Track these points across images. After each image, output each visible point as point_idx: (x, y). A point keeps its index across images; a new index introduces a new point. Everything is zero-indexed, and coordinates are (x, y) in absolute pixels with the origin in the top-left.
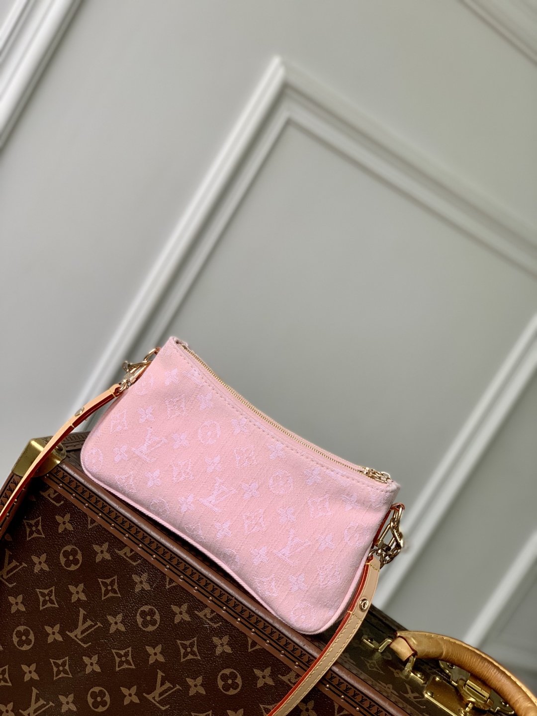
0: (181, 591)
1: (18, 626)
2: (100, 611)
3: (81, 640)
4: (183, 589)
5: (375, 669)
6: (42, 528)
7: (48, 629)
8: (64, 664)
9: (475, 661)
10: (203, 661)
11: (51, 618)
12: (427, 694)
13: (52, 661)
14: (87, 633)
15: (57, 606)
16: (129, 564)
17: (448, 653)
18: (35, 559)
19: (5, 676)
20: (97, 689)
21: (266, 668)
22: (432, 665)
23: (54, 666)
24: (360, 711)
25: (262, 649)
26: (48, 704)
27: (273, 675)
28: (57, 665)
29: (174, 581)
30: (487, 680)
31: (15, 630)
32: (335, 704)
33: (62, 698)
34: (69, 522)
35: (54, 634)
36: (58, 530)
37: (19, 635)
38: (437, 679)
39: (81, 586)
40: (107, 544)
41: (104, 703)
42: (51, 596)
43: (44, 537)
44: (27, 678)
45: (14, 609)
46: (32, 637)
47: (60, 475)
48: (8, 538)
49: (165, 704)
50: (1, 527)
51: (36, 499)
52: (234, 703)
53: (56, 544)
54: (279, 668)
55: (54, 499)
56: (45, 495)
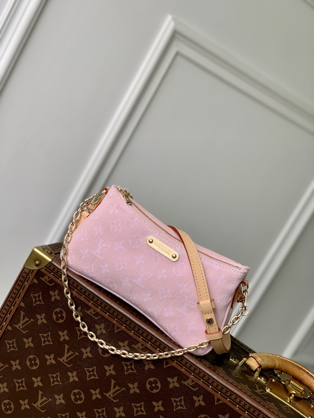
0: (124, 334)
1: (30, 355)
2: (77, 345)
3: (66, 363)
4: (125, 332)
5: (237, 376)
6: (42, 298)
7: (47, 357)
9: (295, 370)
10: (138, 374)
11: (49, 350)
12: (268, 389)
13: (50, 375)
14: (70, 358)
15: (52, 343)
16: (93, 319)
17: (279, 365)
18: (38, 317)
19: (23, 384)
20: (76, 391)
21: (174, 377)
22: (270, 372)
23: (51, 378)
24: (229, 401)
25: (172, 366)
26: (48, 399)
27: (179, 381)
28: (53, 378)
29: (120, 328)
31: (28, 358)
32: (215, 397)
33: (56, 397)
34: (57, 295)
35: (50, 360)
36: (51, 300)
37: (30, 360)
38: (273, 380)
39: (66, 332)
40: (80, 307)
41: (81, 399)
42: (48, 338)
43: (43, 304)
44: (36, 385)
45: (27, 346)
46: (38, 361)
47: (52, 268)
48: (22, 305)
49: (116, 399)
50: (18, 298)
51: (38, 282)
52: (156, 398)
53: (50, 308)
54: (182, 377)
55: (48, 282)
56: (43, 279)
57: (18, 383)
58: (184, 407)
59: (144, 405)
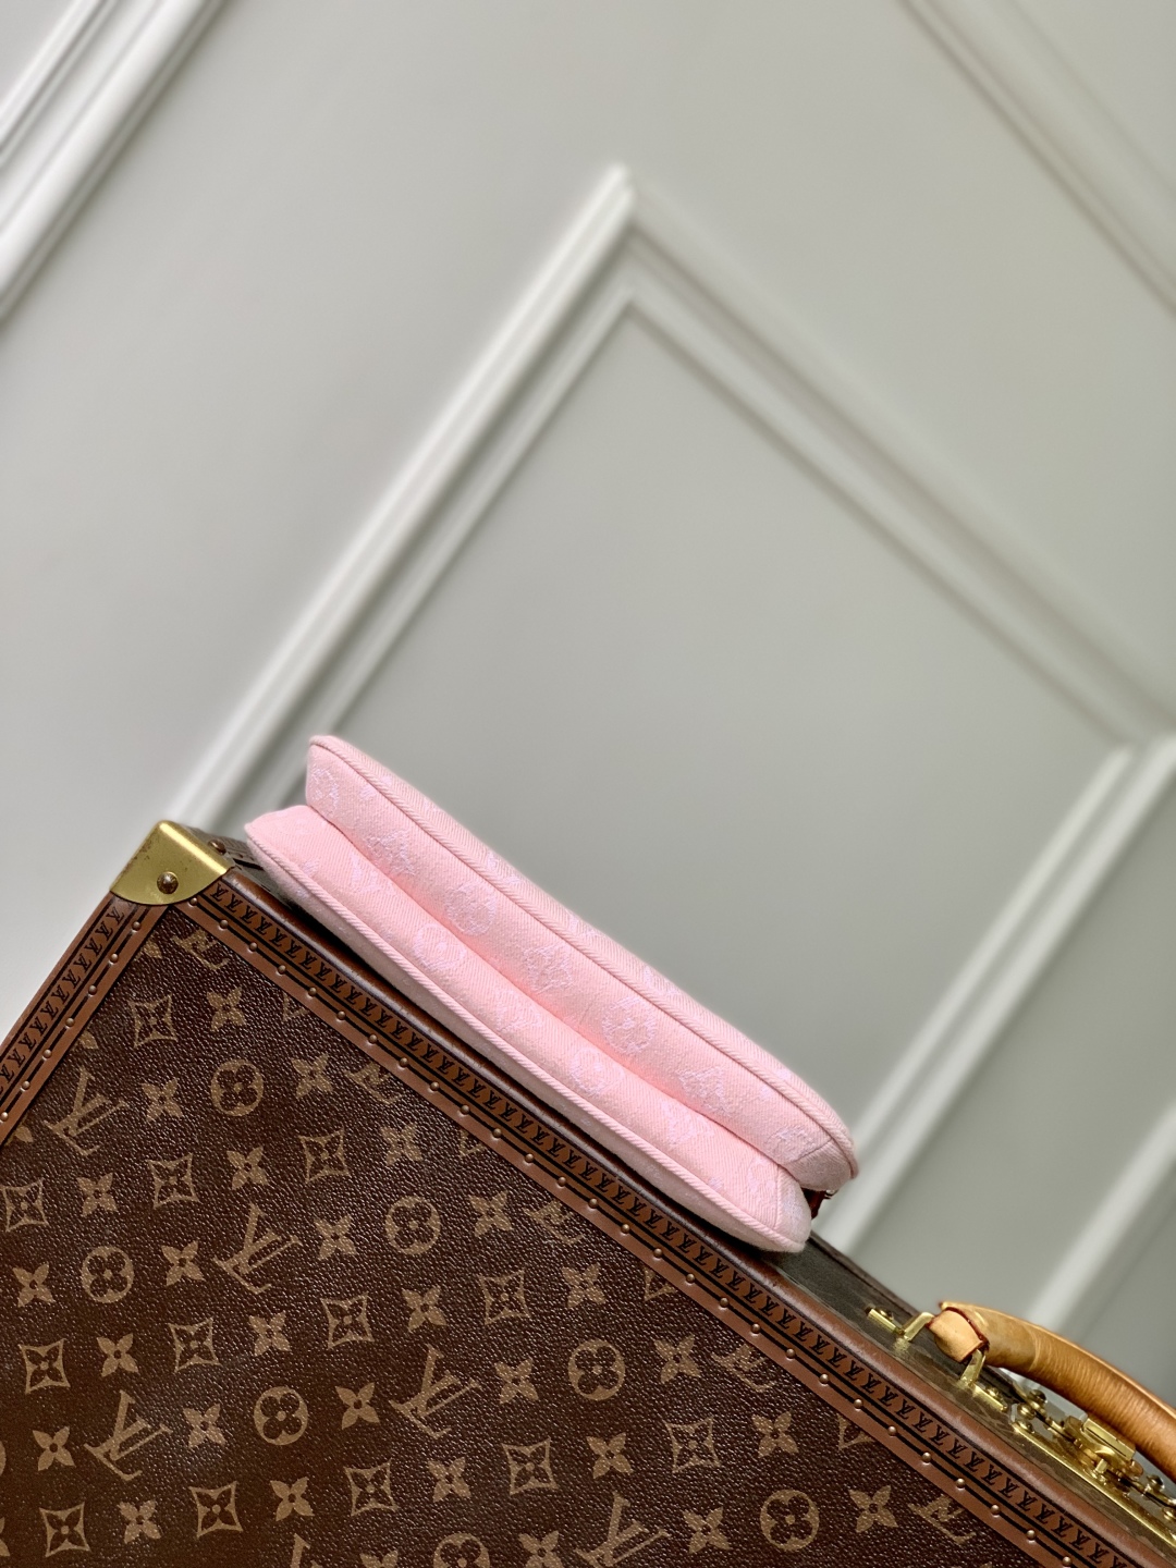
0: (493, 1164)
1: (97, 1245)
2: (300, 1208)
3: (248, 1277)
4: (500, 1158)
6: (173, 1019)
7: (170, 1253)
8: (201, 1335)
10: (537, 1324)
11: (179, 1227)
12: (1019, 1425)
13: (173, 1327)
14: (264, 1260)
15: (194, 1198)
16: (374, 1103)
18: (151, 1091)
19: (55, 1365)
20: (278, 1393)
21: (683, 1337)
23: (176, 1340)
24: (897, 1434)
25: (676, 1296)
27: (700, 1354)
28: (185, 1338)
29: (478, 1141)
30: (1125, 1424)
31: (89, 1257)
32: (841, 1420)
33: (192, 1416)
34: (237, 1007)
35: (182, 1264)
36: (209, 1025)
37: (98, 1266)
38: (1025, 1411)
39: (257, 1153)
40: (326, 1056)
41: (293, 1426)
42: (182, 1176)
43: (176, 1039)
44: (108, 1369)
45: (88, 1208)
46: (128, 1272)
47: (225, 900)
48: (89, 1042)
49: (440, 1426)
50: (73, 1017)
51: (163, 954)
52: (606, 1419)
53: (204, 1057)
54: (712, 1337)
55: (206, 956)
56: (185, 944)
57: (36, 1359)
58: (712, 1460)
59: (551, 1451)
